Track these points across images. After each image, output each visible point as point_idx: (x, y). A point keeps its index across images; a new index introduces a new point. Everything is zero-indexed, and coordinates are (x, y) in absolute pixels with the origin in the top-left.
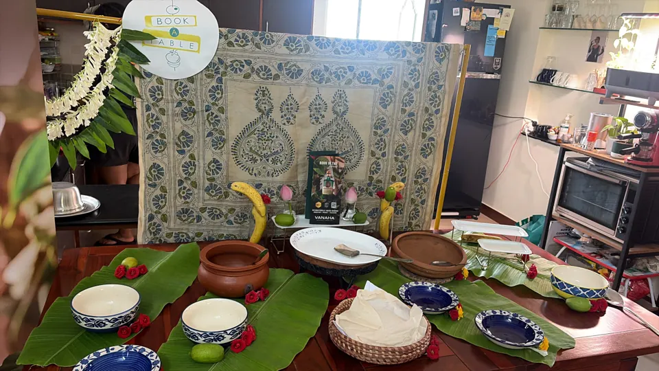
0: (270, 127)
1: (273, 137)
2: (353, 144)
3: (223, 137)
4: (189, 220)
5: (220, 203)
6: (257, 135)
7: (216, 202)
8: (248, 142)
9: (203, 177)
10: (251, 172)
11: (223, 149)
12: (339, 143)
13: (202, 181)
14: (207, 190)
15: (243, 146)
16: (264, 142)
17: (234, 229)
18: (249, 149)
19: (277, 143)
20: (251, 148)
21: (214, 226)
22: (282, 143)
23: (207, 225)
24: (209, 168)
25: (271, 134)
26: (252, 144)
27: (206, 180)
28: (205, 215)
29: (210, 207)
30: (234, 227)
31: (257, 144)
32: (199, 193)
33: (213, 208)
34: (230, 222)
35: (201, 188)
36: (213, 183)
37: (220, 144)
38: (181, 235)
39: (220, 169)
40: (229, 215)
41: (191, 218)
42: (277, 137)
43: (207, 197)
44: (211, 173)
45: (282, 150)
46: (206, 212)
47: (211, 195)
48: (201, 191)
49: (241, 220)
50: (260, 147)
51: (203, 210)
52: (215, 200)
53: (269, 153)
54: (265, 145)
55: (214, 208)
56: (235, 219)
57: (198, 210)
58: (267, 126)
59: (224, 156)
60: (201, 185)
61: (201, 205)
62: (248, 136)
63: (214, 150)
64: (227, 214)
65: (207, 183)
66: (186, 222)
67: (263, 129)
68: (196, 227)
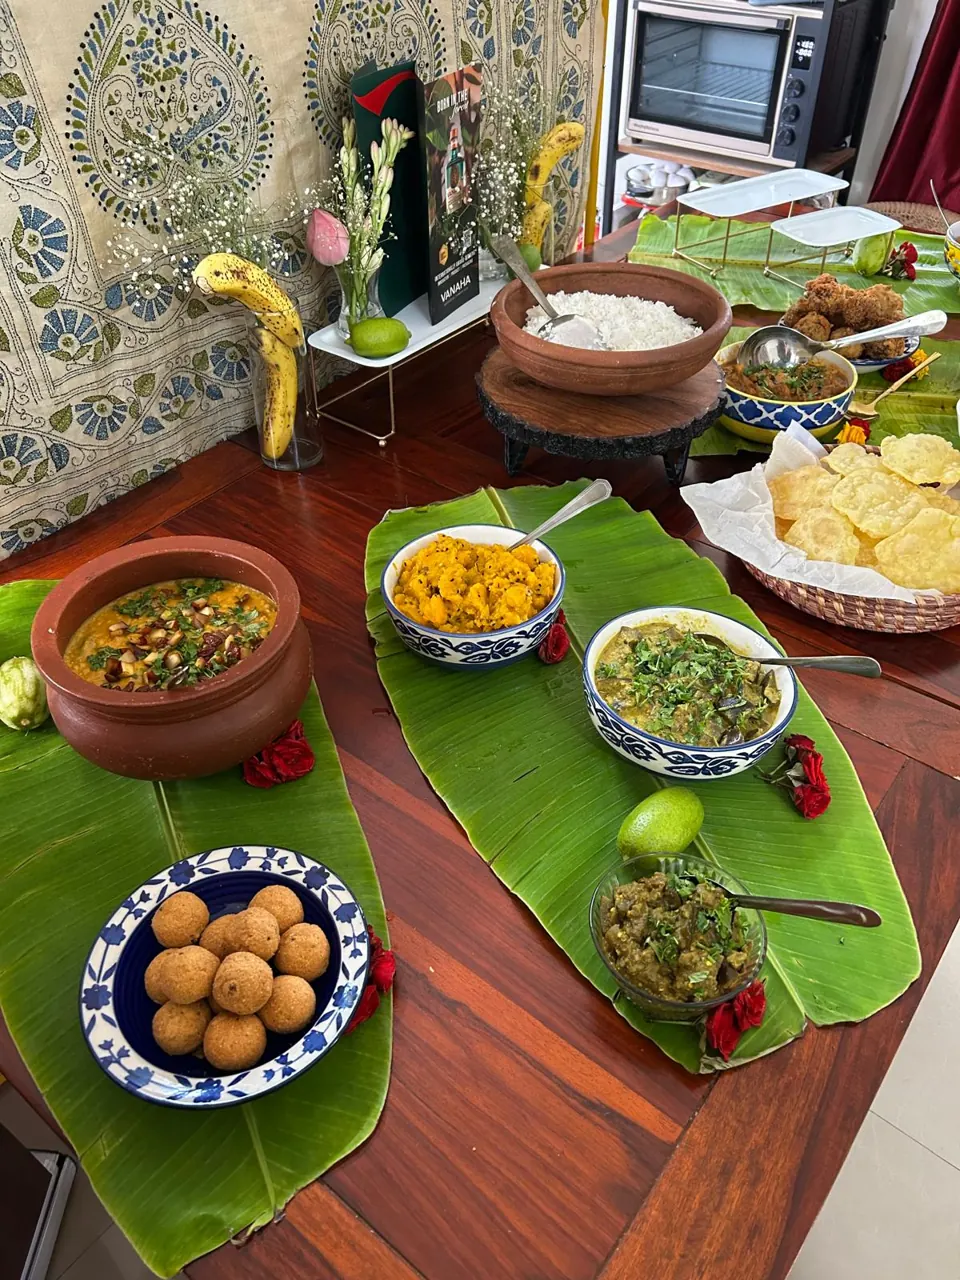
0: (161, 16)
1: (184, 55)
2: (415, 29)
3: (25, 101)
4: (31, 473)
5: (103, 373)
6: (131, 63)
7: (91, 377)
8: (111, 102)
9: (17, 296)
10: (150, 220)
11: (43, 157)
12: (372, 32)
13: (17, 316)
14: (48, 342)
15: (99, 126)
16: (157, 85)
17: (169, 442)
18: (119, 130)
19: (199, 79)
20: (125, 127)
21: (112, 459)
22: (221, 77)
23: (94, 464)
24: (21, 253)
25: (172, 46)
26: (125, 105)
27: (32, 306)
28: (75, 433)
29: (76, 401)
30: (168, 436)
31: (139, 101)
32: (24, 363)
33: (88, 403)
34: (151, 426)
35: (27, 343)
36: (57, 307)
37: (22, 137)
38: (21, 531)
39: (59, 243)
40: (143, 401)
41: (35, 463)
42: (195, 54)
43: (57, 367)
44: (35, 271)
45: (224, 104)
46: (75, 423)
47: (68, 357)
48: (30, 354)
49: (177, 403)
50: (150, 113)
51: (61, 419)
52: (86, 369)
53: (185, 127)
54: (165, 96)
55: (92, 399)
56: (163, 408)
57: (48, 427)
58: (154, 15)
59: (59, 186)
60: (21, 328)
61: (47, 408)
62: (104, 75)
63: (10, 172)
64: (136, 403)
65: (40, 317)
66: (24, 482)
67: (143, 32)
68: (59, 487)
